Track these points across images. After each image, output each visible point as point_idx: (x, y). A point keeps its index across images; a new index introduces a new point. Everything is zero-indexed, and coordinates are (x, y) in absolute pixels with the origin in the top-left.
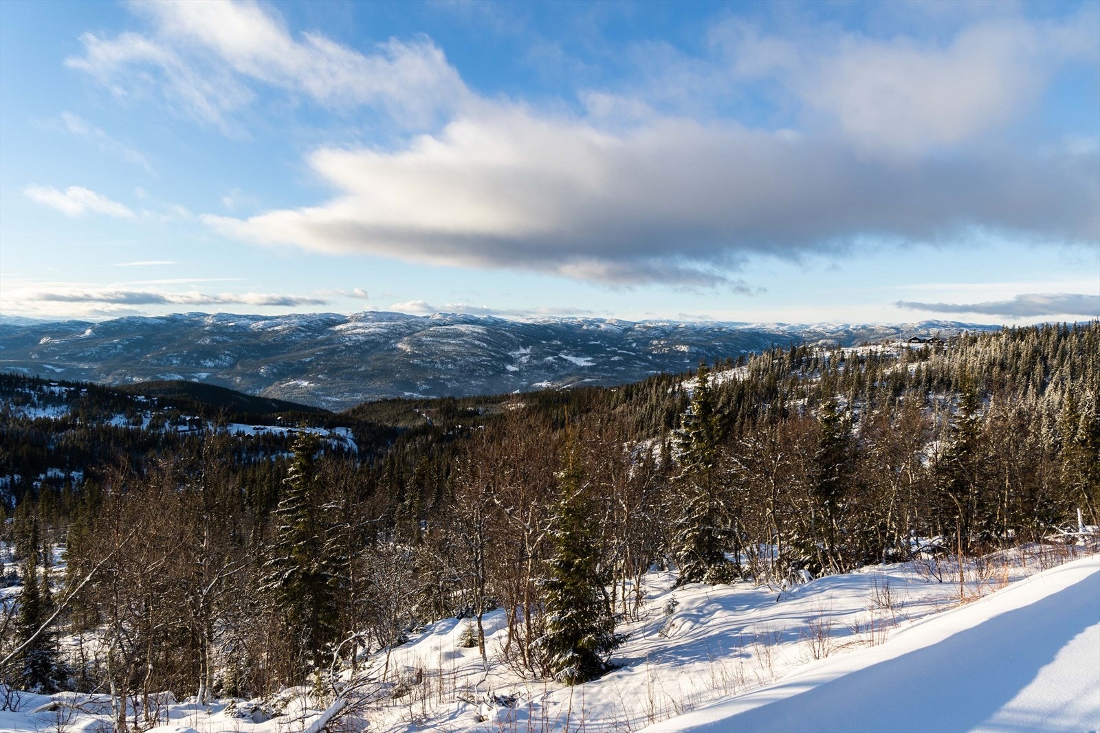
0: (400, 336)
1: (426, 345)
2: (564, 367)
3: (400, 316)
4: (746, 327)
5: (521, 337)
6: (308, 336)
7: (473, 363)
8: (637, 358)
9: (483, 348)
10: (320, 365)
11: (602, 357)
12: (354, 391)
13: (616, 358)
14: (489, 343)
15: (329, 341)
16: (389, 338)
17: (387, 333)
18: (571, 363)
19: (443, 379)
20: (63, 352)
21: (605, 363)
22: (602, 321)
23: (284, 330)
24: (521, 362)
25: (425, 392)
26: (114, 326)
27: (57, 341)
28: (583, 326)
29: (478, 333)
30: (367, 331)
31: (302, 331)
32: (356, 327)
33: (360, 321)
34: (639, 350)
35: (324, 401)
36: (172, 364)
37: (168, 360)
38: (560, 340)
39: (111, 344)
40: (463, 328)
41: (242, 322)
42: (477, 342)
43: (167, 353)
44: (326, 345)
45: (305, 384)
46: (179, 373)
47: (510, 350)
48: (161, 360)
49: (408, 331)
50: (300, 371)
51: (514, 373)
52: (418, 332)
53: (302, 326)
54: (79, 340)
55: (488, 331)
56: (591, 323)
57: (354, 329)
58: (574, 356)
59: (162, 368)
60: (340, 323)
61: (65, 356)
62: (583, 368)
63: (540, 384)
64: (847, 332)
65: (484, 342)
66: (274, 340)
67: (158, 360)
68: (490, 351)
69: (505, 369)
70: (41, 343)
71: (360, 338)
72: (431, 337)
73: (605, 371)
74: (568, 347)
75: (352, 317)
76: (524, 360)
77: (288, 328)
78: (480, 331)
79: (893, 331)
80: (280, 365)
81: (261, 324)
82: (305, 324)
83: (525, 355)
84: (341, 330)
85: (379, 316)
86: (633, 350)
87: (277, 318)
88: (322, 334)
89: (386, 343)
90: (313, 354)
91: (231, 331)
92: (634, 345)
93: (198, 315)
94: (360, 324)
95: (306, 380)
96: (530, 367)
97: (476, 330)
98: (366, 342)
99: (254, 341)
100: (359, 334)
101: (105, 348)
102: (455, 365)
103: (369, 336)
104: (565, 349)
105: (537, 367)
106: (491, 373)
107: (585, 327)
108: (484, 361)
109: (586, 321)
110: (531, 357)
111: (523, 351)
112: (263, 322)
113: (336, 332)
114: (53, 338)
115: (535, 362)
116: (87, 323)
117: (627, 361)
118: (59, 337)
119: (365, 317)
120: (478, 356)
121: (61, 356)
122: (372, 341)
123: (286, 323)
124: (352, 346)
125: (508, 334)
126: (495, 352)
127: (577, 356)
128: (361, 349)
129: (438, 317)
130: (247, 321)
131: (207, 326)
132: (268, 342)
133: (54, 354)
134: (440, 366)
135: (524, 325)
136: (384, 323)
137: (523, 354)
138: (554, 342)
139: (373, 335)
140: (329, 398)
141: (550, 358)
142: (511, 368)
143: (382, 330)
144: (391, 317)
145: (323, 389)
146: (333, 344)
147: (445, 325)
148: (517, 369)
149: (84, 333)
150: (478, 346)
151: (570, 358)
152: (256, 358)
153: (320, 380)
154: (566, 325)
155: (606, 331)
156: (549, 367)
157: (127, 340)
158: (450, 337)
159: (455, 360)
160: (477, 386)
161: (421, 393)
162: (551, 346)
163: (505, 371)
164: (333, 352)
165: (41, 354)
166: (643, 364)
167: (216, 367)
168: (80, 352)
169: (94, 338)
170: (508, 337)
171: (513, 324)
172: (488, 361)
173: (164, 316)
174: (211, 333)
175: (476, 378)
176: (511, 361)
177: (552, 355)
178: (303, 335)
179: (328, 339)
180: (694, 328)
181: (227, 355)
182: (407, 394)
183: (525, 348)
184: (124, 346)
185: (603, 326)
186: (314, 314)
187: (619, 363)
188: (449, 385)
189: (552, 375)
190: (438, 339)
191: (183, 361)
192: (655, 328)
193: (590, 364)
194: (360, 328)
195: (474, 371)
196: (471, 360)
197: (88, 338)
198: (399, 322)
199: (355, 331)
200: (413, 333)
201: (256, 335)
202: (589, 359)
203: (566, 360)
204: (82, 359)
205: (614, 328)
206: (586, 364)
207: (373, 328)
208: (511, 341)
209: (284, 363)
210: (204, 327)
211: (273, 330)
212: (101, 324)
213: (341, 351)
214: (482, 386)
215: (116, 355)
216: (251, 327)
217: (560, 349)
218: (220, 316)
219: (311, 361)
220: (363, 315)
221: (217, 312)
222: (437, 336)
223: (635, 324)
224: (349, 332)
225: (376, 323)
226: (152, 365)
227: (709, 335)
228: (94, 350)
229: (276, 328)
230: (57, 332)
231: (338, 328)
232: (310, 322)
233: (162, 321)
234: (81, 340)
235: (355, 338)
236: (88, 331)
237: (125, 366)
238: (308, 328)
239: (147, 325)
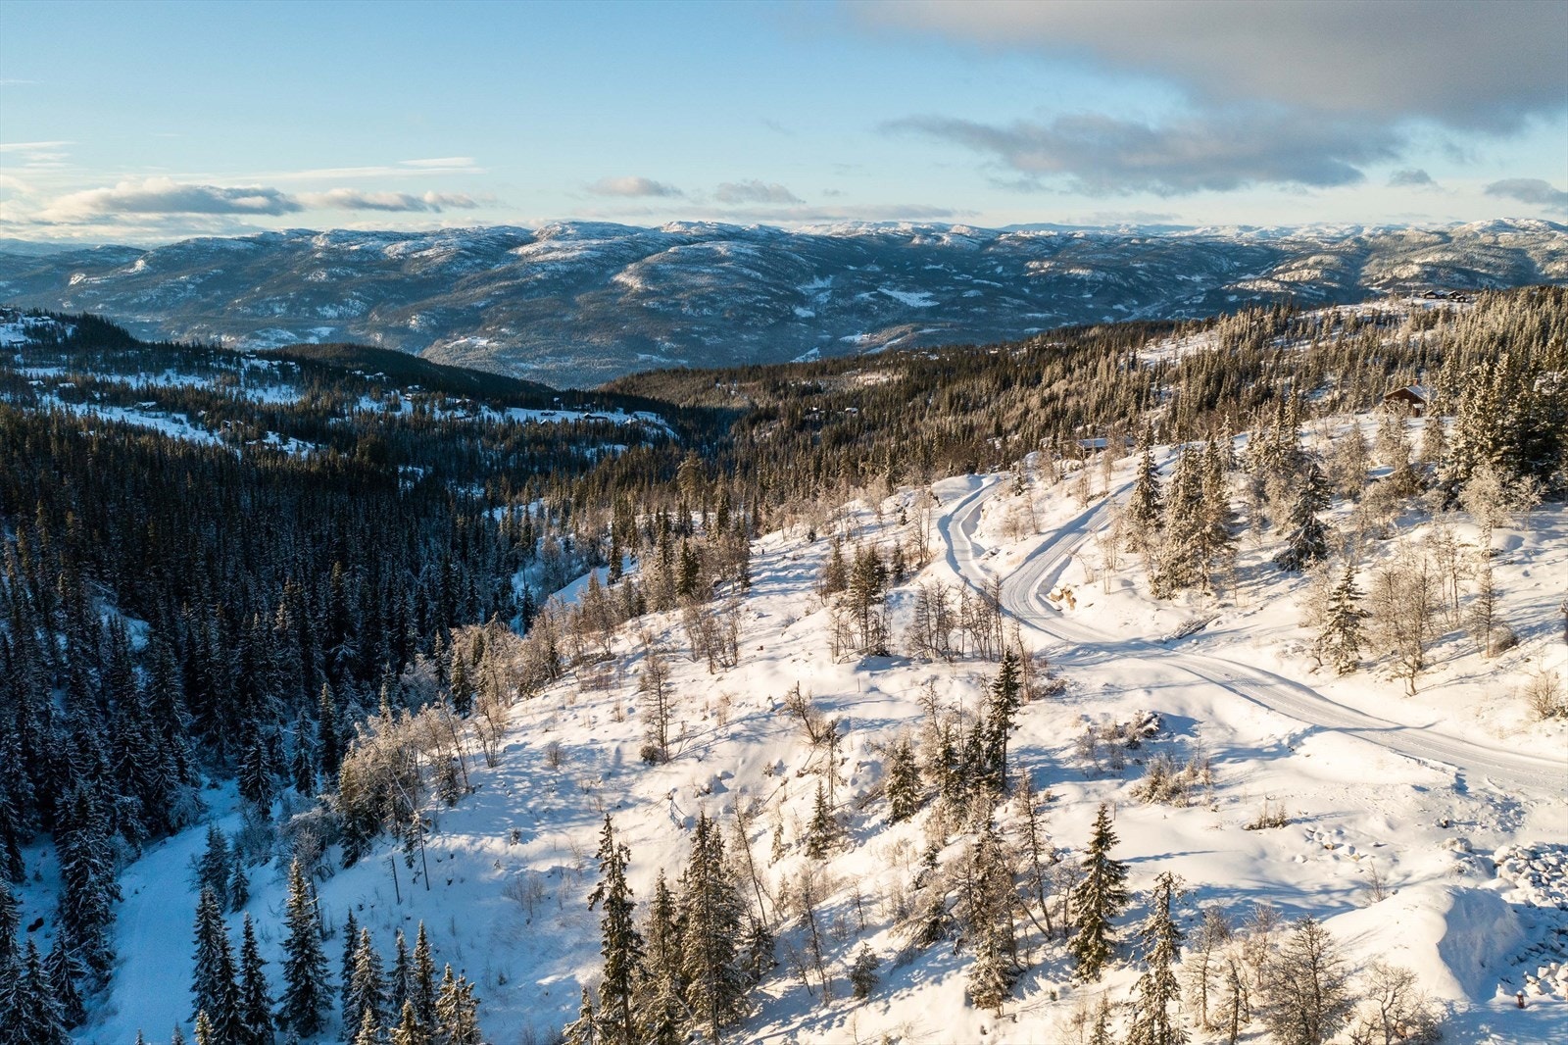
0: (621, 263)
1: (666, 277)
2: (887, 310)
3: (620, 230)
4: (1186, 234)
5: (815, 261)
6: (477, 265)
7: (742, 306)
8: (1005, 291)
9: (756, 280)
10: (502, 311)
11: (948, 291)
12: (559, 354)
13: (972, 293)
14: (765, 271)
15: (511, 274)
16: (604, 265)
17: (601, 258)
18: (898, 303)
19: (697, 332)
20: (109, 296)
21: (953, 302)
22: (944, 229)
23: (439, 256)
24: (818, 303)
25: (669, 354)
26: (177, 254)
27: (96, 280)
28: (912, 238)
29: (747, 255)
30: (569, 255)
31: (467, 257)
32: (551, 250)
33: (556, 238)
34: (1007, 279)
35: (516, 368)
36: (273, 313)
37: (268, 308)
38: (878, 263)
39: (178, 283)
40: (722, 248)
41: (370, 244)
42: (746, 271)
43: (263, 296)
44: (506, 279)
45: (484, 342)
46: (289, 328)
47: (799, 283)
49: (634, 254)
50: (471, 321)
51: (808, 320)
52: (650, 254)
53: (466, 249)
54: (129, 278)
55: (762, 251)
56: (926, 233)
57: (548, 252)
58: (902, 290)
59: (261, 321)
60: (523, 243)
61: (110, 303)
62: (918, 310)
63: (850, 338)
64: (1358, 240)
65: (758, 270)
66: (425, 273)
67: (253, 307)
68: (768, 284)
69: (792, 312)
70: (72, 282)
71: (560, 267)
72: (672, 262)
73: (955, 315)
74: (893, 276)
75: (541, 232)
76: (823, 298)
77: (444, 253)
78: (749, 252)
79: (1436, 238)
80: (439, 313)
81: (401, 246)
82: (469, 245)
83: (823, 290)
84: (527, 255)
85: (586, 230)
86: (999, 279)
87: (424, 235)
88: (497, 261)
89: (601, 273)
90: (489, 295)
91: (356, 258)
92: (999, 269)
93: (301, 233)
94: (557, 244)
95: (483, 337)
96: (834, 311)
97: (743, 250)
98: (569, 274)
99: (393, 275)
100: (556, 260)
101: (169, 290)
102: (715, 310)
103: (572, 262)
104: (889, 279)
105: (844, 310)
106: (771, 321)
107: (916, 241)
108: (760, 301)
109: (917, 230)
110: (834, 293)
111: (819, 283)
112: (404, 243)
113: (519, 258)
114: (89, 274)
115: (841, 302)
116: (129, 248)
117: (990, 297)
118: (97, 274)
119: (563, 231)
120: (750, 293)
121: (105, 302)
122: (579, 271)
123: (440, 245)
124: (548, 281)
125: (795, 256)
126: (776, 286)
127: (907, 290)
128: (562, 284)
129: (677, 228)
130: (378, 242)
131: (317, 251)
132: (415, 276)
133: (93, 299)
134: (691, 312)
135: (816, 238)
136: (595, 242)
137: (819, 287)
138: (870, 268)
139: (579, 262)
140: (523, 365)
141: (865, 295)
142: (801, 312)
143: (593, 253)
144: (604, 231)
145: (512, 350)
146: (518, 278)
147: (691, 243)
148: (812, 314)
149: (133, 266)
150: (748, 278)
151: (895, 294)
152: (400, 302)
153: (505, 335)
154: (885, 237)
155: (952, 247)
156: (863, 310)
157: (201, 276)
158: (702, 262)
159: (713, 301)
160: (751, 343)
161: (663, 355)
162: (864, 274)
163: (793, 317)
164: (520, 291)
165: (75, 299)
166: (1017, 302)
167: (340, 317)
168: (131, 298)
169: (151, 274)
170: (795, 261)
171: (800, 237)
172: (766, 301)
173: (249, 235)
174: (325, 264)
175: (748, 330)
176: (802, 300)
177: (868, 289)
178: (469, 263)
179: (511, 270)
180: (1100, 239)
181: (357, 298)
182: (642, 357)
183: (822, 278)
184: (198, 286)
185: (947, 239)
186: (481, 229)
187: (976, 301)
188: (707, 341)
189: (869, 323)
190: (684, 267)
191: (290, 309)
192: (1034, 241)
193: (929, 304)
194: (557, 249)
195: (745, 318)
196: (739, 300)
197: (141, 274)
198: (617, 239)
199: (550, 256)
200: (643, 256)
201: (396, 264)
202: (927, 294)
203: (890, 298)
204: (140, 308)
205: (965, 241)
206: (922, 304)
207: (577, 250)
208: (800, 268)
209: (445, 309)
210: (314, 252)
211: (421, 257)
212: (157, 251)
213: (531, 289)
214: (759, 342)
215: (188, 300)
216: (386, 252)
217: (879, 279)
218: (336, 236)
219: (486, 307)
220: (559, 228)
221: (330, 229)
222: (682, 262)
223: (1000, 233)
224: (540, 258)
225: (581, 242)
226: (244, 315)
227: (1125, 250)
228: (154, 293)
229: (425, 253)
230: (91, 265)
231: (522, 250)
232: (478, 242)
233: (248, 245)
234: (131, 277)
235: (551, 268)
236: (140, 264)
237: (206, 318)
238: (475, 251)
239: (227, 251)
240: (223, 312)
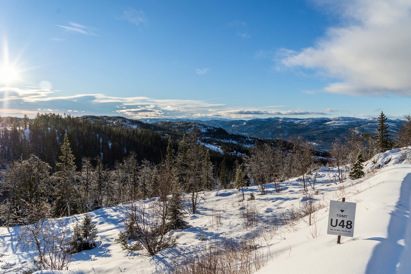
0: (354, 127)
1: (366, 131)
3: (354, 119)
6: (315, 126)
9: (394, 133)
10: (320, 137)
15: (324, 128)
17: (348, 126)
20: (238, 129)
23: (307, 123)
26: (252, 122)
27: (236, 126)
29: (392, 126)
30: (339, 124)
33: (337, 120)
35: (322, 150)
36: (269, 134)
37: (268, 133)
39: (251, 127)
41: (292, 121)
43: (267, 131)
44: (322, 129)
45: (315, 144)
46: (271, 138)
48: (266, 133)
49: (358, 125)
50: (313, 139)
52: (362, 125)
53: (314, 122)
54: (242, 126)
55: (397, 125)
57: (334, 124)
59: (266, 136)
60: (328, 121)
61: (238, 130)
65: (395, 130)
66: (303, 127)
67: (264, 133)
70: (232, 126)
71: (337, 127)
72: (368, 127)
75: (333, 119)
77: (308, 123)
78: (393, 125)
80: (305, 137)
81: (298, 121)
82: (314, 121)
84: (329, 124)
85: (345, 119)
87: (304, 119)
88: (321, 125)
89: (348, 129)
90: (318, 133)
91: (288, 124)
93: (277, 118)
94: (336, 122)
95: (315, 143)
97: (391, 125)
98: (339, 129)
99: (296, 127)
100: (336, 126)
101: (249, 128)
103: (340, 126)
112: (299, 121)
113: (326, 125)
114: (235, 125)
116: (244, 120)
118: (237, 125)
119: (338, 119)
121: (237, 131)
122: (342, 128)
123: (307, 121)
124: (333, 130)
128: (337, 131)
129: (371, 119)
130: (293, 120)
131: (280, 122)
132: (301, 128)
133: (235, 130)
136: (347, 122)
139: (342, 126)
140: (324, 150)
143: (346, 124)
144: (349, 119)
145: (321, 146)
146: (325, 129)
147: (375, 123)
149: (243, 124)
152: (296, 133)
153: (320, 142)
157: (256, 126)
164: (325, 132)
165: (232, 130)
167: (283, 136)
168: (242, 130)
169: (247, 125)
173: (266, 118)
174: (281, 124)
178: (314, 125)
179: (323, 127)
181: (287, 132)
184: (255, 128)
186: (318, 118)
190: (372, 128)
191: (272, 134)
194: (337, 123)
197: (245, 125)
198: (353, 121)
199: (334, 125)
200: (360, 126)
201: (297, 125)
204: (243, 132)
207: (342, 123)
209: (306, 135)
210: (279, 122)
211: (303, 124)
212: (248, 121)
213: (328, 132)
215: (252, 131)
216: (295, 122)
218: (284, 119)
219: (316, 135)
220: (338, 118)
221: (283, 117)
222: (371, 127)
224: (332, 125)
225: (343, 122)
226: (263, 134)
228: (246, 129)
229: (304, 123)
230: (236, 123)
231: (327, 123)
232: (316, 121)
233: (266, 120)
234: (243, 126)
235: (334, 127)
236: (245, 123)
237: (255, 134)
238: (316, 123)
239: (262, 121)
240: (259, 134)
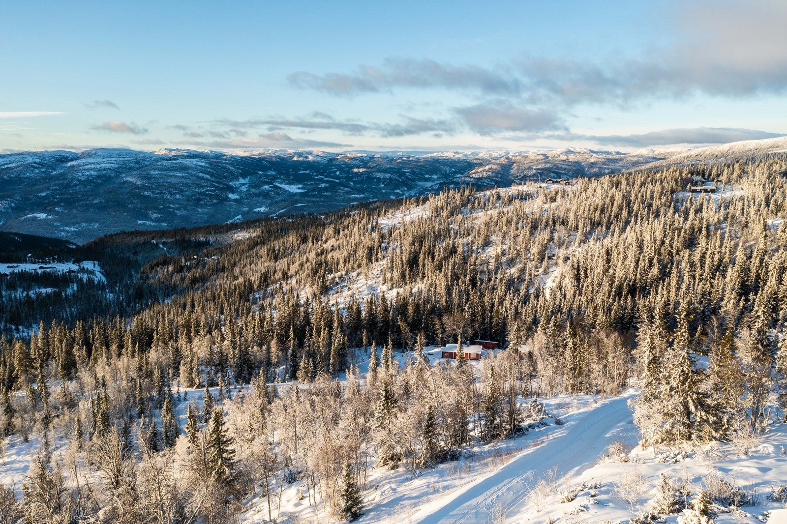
0: (130, 170)
1: (155, 178)
2: (279, 194)
3: (128, 152)
4: (429, 155)
5: (240, 169)
6: (42, 172)
7: (198, 193)
8: (340, 184)
9: (206, 179)
10: (56, 198)
11: (311, 184)
12: (89, 221)
13: (323, 185)
14: (212, 175)
15: (63, 176)
16: (119, 172)
17: (118, 168)
18: (285, 191)
19: (172, 208)
21: (314, 190)
22: (310, 153)
23: (18, 166)
24: (241, 192)
25: (156, 220)
28: (293, 157)
29: (201, 166)
30: (98, 167)
31: (36, 168)
32: (88, 164)
33: (91, 157)
34: (342, 178)
35: (63, 231)
38: (274, 171)
40: (187, 162)
42: (201, 175)
44: (61, 179)
45: (43, 216)
47: (231, 181)
49: (137, 166)
50: (41, 205)
51: (236, 200)
52: (146, 166)
53: (35, 163)
55: (210, 164)
56: (300, 155)
57: (86, 165)
58: (287, 184)
60: (72, 160)
62: (295, 194)
63: (259, 209)
64: (507, 158)
65: (208, 174)
66: (10, 177)
68: (213, 182)
69: (227, 197)
71: (93, 173)
72: (159, 170)
73: (315, 196)
74: (282, 177)
75: (82, 154)
76: (244, 189)
77: (21, 165)
78: (203, 164)
79: (541, 157)
80: (17, 200)
82: (38, 161)
83: (244, 184)
84: (73, 166)
85: (108, 153)
86: (338, 178)
88: (55, 170)
89: (117, 177)
90: (48, 189)
92: (338, 173)
94: (91, 160)
95: (44, 213)
96: (250, 195)
97: (199, 164)
98: (99, 177)
100: (91, 169)
102: (183, 195)
103: (100, 170)
104: (280, 178)
105: (256, 195)
106: (215, 201)
107: (295, 159)
108: (208, 191)
109: (296, 153)
110: (250, 186)
111: (242, 181)
113: (69, 168)
115: (254, 190)
117: (333, 187)
119: (95, 153)
120: (203, 187)
122: (104, 175)
124: (85, 181)
125: (229, 167)
126: (218, 182)
127: (290, 184)
128: (94, 183)
129: (164, 152)
132: (4, 179)
134: (169, 197)
135: (242, 158)
136: (114, 159)
137: (242, 183)
138: (270, 173)
139: (104, 170)
140: (68, 228)
141: (267, 187)
142: (231, 196)
143: (113, 165)
145: (60, 220)
146: (67, 179)
147: (171, 160)
148: (238, 197)
150: (202, 178)
151: (283, 186)
153: (57, 212)
154: (279, 157)
155: (314, 162)
156: (266, 195)
158: (176, 170)
159: (182, 191)
160: (203, 213)
161: (153, 221)
162: (266, 176)
163: (227, 199)
164: (67, 186)
166: (346, 189)
170: (229, 169)
171: (233, 157)
172: (212, 191)
175: (202, 206)
176: (232, 190)
177: (268, 183)
178: (37, 171)
179: (61, 174)
180: (388, 158)
182: (140, 222)
183: (244, 178)
185: (311, 158)
186: (46, 152)
187: (326, 189)
188: (178, 213)
189: (269, 201)
190: (165, 173)
192: (355, 159)
193: (301, 191)
194: (92, 163)
195: (200, 200)
196: (197, 190)
198: (128, 158)
199: (86, 167)
200: (142, 167)
202: (300, 186)
203: (280, 188)
205: (320, 159)
206: (298, 191)
207: (104, 164)
208: (231, 173)
209: (21, 197)
211: (7, 168)
213: (76, 185)
214: (208, 213)
217: (274, 178)
219: (46, 195)
220: (93, 152)
222: (164, 170)
223: (338, 155)
224: (81, 168)
225: (106, 159)
227: (400, 163)
229: (10, 166)
231: (70, 164)
232: (44, 159)
235: (87, 173)
238: (42, 164)
